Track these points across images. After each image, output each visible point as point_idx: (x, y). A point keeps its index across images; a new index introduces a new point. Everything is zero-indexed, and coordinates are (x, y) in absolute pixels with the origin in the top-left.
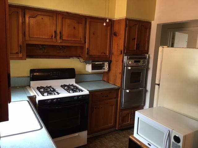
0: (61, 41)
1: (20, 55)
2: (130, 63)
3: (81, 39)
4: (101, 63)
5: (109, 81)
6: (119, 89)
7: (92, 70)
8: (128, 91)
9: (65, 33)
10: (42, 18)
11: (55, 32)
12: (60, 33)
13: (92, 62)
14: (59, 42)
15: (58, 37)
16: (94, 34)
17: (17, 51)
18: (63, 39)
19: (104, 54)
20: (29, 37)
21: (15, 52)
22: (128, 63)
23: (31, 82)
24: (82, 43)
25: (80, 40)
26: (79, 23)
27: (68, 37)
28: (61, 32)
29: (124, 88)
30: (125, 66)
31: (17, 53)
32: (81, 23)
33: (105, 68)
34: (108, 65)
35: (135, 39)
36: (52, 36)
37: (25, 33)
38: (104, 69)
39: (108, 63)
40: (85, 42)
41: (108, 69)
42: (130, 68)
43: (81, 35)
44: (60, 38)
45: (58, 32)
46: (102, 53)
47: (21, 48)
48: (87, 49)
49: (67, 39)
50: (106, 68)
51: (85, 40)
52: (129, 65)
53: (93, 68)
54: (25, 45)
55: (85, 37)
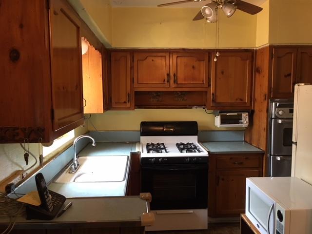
0: (176, 85)
1: (128, 105)
2: (280, 113)
3: (203, 81)
4: (236, 114)
5: (252, 142)
6: (263, 154)
7: (221, 124)
8: (279, 158)
9: (181, 75)
10: (153, 60)
11: (168, 75)
12: (174, 75)
13: (220, 112)
14: (173, 87)
15: (172, 81)
16: (223, 73)
17: (125, 100)
18: (179, 82)
19: (240, 101)
20: (138, 83)
21: (123, 102)
22: (278, 113)
23: (141, 137)
24: (205, 86)
25: (201, 82)
26: (200, 60)
27: (185, 80)
28: (176, 74)
29: (272, 154)
30: (272, 119)
31: (125, 102)
32: (203, 60)
33: (243, 121)
34: (247, 117)
35: (290, 75)
36: (165, 80)
37: (133, 78)
38: (242, 123)
39: (247, 114)
40: (209, 85)
41: (248, 124)
42: (280, 121)
43: (203, 75)
44: (174, 82)
45: (172, 75)
46: (237, 99)
47: (129, 96)
48: (213, 94)
49: (183, 83)
50: (245, 122)
51: (209, 83)
52: (280, 117)
53: (223, 121)
54: (134, 93)
55: (209, 78)
